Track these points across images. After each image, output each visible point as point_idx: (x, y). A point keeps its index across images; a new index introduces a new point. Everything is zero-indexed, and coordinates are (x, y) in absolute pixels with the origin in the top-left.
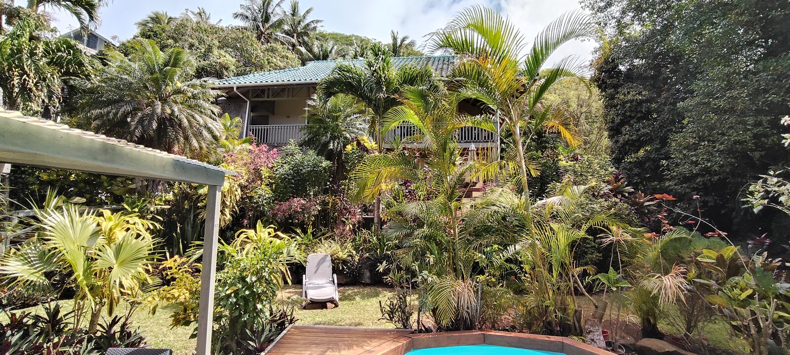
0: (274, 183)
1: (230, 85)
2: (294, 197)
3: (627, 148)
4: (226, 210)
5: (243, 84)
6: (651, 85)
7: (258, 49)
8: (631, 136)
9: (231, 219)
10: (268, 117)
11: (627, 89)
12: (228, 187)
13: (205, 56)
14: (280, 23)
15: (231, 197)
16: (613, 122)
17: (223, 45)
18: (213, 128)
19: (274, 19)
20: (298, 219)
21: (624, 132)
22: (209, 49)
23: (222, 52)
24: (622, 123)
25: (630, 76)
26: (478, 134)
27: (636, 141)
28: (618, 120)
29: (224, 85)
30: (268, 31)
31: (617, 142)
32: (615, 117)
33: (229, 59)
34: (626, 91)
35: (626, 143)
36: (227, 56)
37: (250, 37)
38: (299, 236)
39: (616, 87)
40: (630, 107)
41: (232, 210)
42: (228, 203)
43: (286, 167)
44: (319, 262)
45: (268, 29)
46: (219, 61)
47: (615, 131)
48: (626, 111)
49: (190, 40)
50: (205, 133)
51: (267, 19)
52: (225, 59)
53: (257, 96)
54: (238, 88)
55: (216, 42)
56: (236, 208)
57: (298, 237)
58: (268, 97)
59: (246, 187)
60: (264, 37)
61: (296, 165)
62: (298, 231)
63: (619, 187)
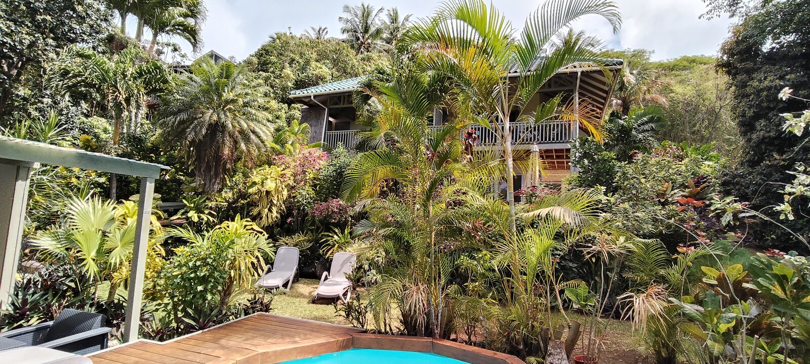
0: (319, 184)
1: (308, 94)
2: (334, 198)
3: (763, 147)
4: (273, 208)
5: (319, 92)
6: (802, 66)
7: (353, 59)
8: (769, 132)
9: (279, 216)
10: (349, 123)
11: (765, 73)
12: (274, 187)
13: (303, 69)
14: (378, 32)
15: (278, 197)
16: (744, 115)
17: (322, 57)
18: (261, 132)
19: (372, 29)
20: (335, 219)
21: (759, 128)
22: (307, 62)
23: (318, 65)
24: (757, 117)
25: (772, 57)
26: (557, 134)
27: (774, 138)
28: (750, 113)
29: (303, 95)
30: (369, 41)
31: (749, 140)
32: (746, 109)
33: (324, 70)
34: (762, 76)
35: (762, 141)
36: (324, 67)
37: (346, 48)
38: (337, 235)
39: (749, 72)
40: (767, 96)
41: (281, 209)
42: (275, 202)
43: (332, 168)
44: (344, 262)
45: (368, 38)
46: (314, 72)
47: (747, 126)
48: (762, 101)
49: (292, 55)
50: (253, 137)
51: (366, 30)
52: (320, 70)
53: (336, 104)
54: (315, 97)
55: (314, 56)
56: (284, 206)
57: (335, 236)
58: (344, 104)
59: (293, 188)
60: (364, 47)
61: (340, 167)
62: (337, 231)
63: (698, 193)
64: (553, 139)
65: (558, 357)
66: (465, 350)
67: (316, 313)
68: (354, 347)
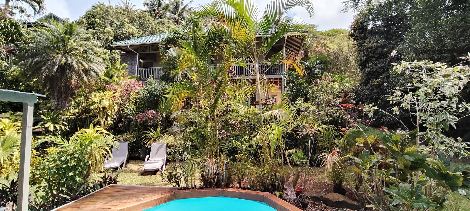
0: (138, 102)
1: (125, 44)
2: (149, 110)
3: (370, 76)
4: (108, 118)
5: (133, 43)
6: (385, 37)
7: (152, 23)
8: (372, 69)
9: (112, 123)
10: (153, 62)
11: (370, 39)
12: (108, 105)
13: (120, 28)
14: (167, 6)
15: (111, 110)
16: (361, 61)
17: (132, 21)
18: (97, 70)
19: (163, 5)
20: (150, 123)
21: (368, 67)
22: (122, 24)
23: (130, 26)
24: (367, 61)
25: (373, 32)
26: (275, 70)
27: (374, 72)
28: (363, 59)
29: (122, 45)
30: (161, 12)
31: (364, 72)
32: (362, 57)
33: (134, 29)
34: (368, 41)
35: (369, 73)
36: (133, 27)
37: (147, 16)
38: (152, 132)
39: (363, 39)
40: (371, 51)
41: (113, 118)
42: (109, 114)
43: (146, 92)
44: (159, 148)
45: (161, 10)
46: (127, 31)
47: (363, 66)
48: (369, 54)
49: (111, 19)
50: (92, 73)
51: (159, 5)
52: (131, 29)
53: (144, 51)
54: (130, 46)
55: (127, 20)
56: (115, 116)
57: (151, 133)
58: (149, 51)
59: (121, 104)
60: (158, 15)
61: (152, 91)
62: (152, 130)
63: (346, 100)
64: (273, 73)
65: (290, 190)
66: (241, 193)
67: (145, 181)
68: (176, 199)
